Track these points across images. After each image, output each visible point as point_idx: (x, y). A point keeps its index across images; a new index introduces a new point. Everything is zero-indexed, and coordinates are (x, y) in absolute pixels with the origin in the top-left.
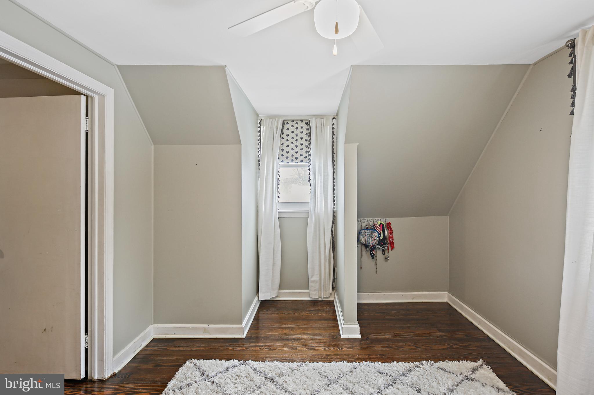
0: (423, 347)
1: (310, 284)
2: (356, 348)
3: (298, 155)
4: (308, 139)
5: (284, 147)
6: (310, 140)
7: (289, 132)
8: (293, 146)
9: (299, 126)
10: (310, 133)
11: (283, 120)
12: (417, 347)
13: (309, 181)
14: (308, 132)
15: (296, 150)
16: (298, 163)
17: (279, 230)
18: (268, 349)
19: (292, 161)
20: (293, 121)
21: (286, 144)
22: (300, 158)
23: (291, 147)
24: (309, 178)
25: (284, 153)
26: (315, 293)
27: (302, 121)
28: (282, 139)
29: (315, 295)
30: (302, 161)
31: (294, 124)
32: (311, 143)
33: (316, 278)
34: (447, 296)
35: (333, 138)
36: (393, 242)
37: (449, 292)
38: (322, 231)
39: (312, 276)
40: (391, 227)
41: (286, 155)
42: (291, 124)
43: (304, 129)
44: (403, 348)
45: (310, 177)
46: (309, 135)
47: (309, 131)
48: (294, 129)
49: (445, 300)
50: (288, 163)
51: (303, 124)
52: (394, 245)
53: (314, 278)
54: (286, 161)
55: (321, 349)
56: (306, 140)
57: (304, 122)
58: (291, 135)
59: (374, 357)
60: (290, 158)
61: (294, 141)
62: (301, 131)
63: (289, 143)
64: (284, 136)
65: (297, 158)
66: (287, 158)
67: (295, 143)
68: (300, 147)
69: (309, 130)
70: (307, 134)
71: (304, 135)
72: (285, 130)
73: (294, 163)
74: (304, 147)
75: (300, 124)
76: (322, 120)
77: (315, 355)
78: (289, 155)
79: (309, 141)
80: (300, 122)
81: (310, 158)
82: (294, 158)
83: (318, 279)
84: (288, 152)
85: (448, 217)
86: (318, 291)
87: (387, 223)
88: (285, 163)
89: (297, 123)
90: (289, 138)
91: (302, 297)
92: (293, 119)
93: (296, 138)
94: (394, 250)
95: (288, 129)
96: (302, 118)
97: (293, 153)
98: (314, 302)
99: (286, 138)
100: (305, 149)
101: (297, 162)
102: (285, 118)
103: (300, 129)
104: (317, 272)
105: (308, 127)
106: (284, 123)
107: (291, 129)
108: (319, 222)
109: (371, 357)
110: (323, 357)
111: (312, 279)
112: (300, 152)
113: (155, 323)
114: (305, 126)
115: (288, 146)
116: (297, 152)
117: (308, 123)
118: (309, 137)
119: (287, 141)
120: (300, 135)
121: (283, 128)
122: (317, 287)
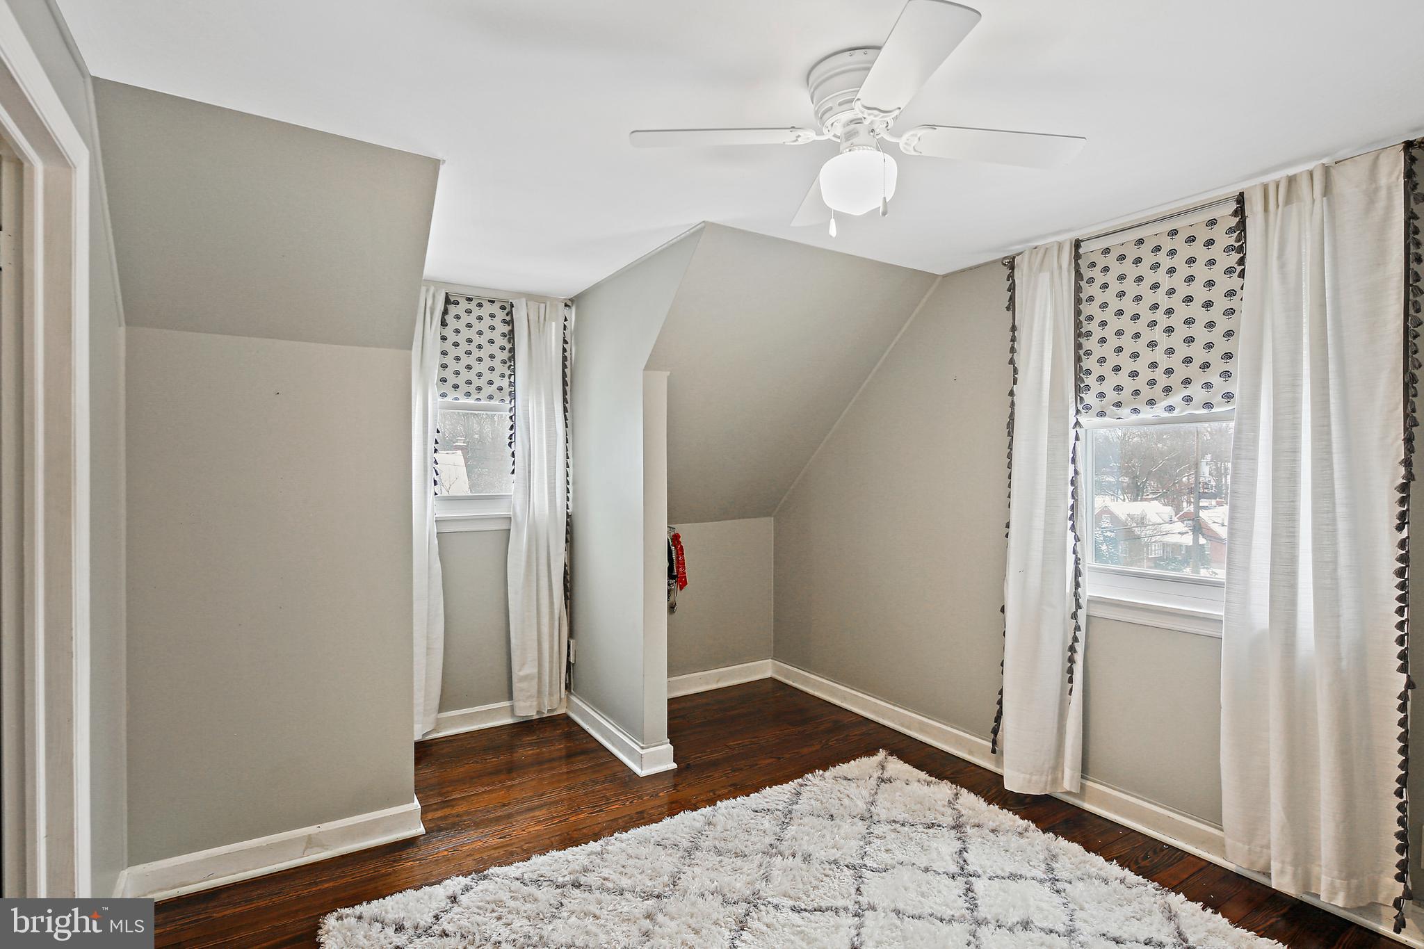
0: (787, 756)
1: (516, 685)
2: (681, 786)
3: (482, 382)
4: (508, 346)
5: (449, 360)
6: (512, 350)
7: (461, 325)
8: (471, 360)
9: (485, 312)
10: (512, 332)
11: (447, 293)
12: (779, 758)
13: (510, 445)
14: (506, 329)
15: (477, 368)
16: (482, 402)
17: (438, 564)
18: (505, 837)
19: (468, 394)
20: (469, 299)
21: (453, 352)
22: (488, 390)
23: (465, 360)
24: (511, 439)
25: (448, 374)
26: (528, 704)
27: (493, 302)
28: (444, 338)
29: (527, 709)
30: (491, 397)
31: (473, 305)
32: (513, 357)
33: (530, 669)
34: (770, 665)
35: (564, 350)
36: (685, 573)
37: (775, 658)
38: (543, 561)
39: (523, 665)
40: (679, 543)
41: (452, 379)
42: (464, 305)
43: (497, 322)
44: (757, 765)
45: (511, 435)
46: (511, 336)
47: (510, 328)
48: (472, 319)
49: (768, 674)
50: (456, 399)
51: (495, 308)
52: (686, 579)
53: (524, 668)
54: (452, 394)
55: (617, 806)
56: (503, 348)
57: (497, 306)
58: (465, 333)
59: (724, 791)
60: (464, 387)
61: (472, 347)
62: (491, 327)
63: (460, 352)
64: (448, 332)
65: (479, 388)
66: (456, 387)
67: (476, 353)
68: (487, 362)
69: (509, 325)
70: (504, 335)
71: (496, 335)
72: (450, 319)
73: (471, 401)
74: (496, 363)
75: (488, 309)
76: (542, 306)
77: (616, 819)
78: (460, 381)
79: (510, 352)
80: (486, 304)
81: (511, 391)
82: (472, 389)
83: (535, 670)
84: (457, 373)
85: (773, 518)
86: (535, 699)
87: (673, 536)
88: (449, 399)
89: (480, 305)
90: (461, 339)
91: (493, 719)
92: (470, 293)
93: (477, 340)
94: (686, 588)
95: (458, 317)
96: (493, 296)
97: (471, 375)
98: (525, 727)
99: (452, 338)
100: (500, 368)
101: (479, 399)
102: (451, 290)
103: (487, 321)
104: (532, 655)
105: (508, 318)
106: (447, 301)
107: (466, 319)
108: (537, 540)
109: (717, 793)
110: (633, 818)
111: (522, 673)
112: (487, 376)
113: (131, 863)
114: (501, 315)
115: (458, 359)
116: (480, 375)
117: (509, 309)
118: (509, 342)
119: (456, 345)
120: (488, 335)
121: (445, 312)
122: (534, 690)
